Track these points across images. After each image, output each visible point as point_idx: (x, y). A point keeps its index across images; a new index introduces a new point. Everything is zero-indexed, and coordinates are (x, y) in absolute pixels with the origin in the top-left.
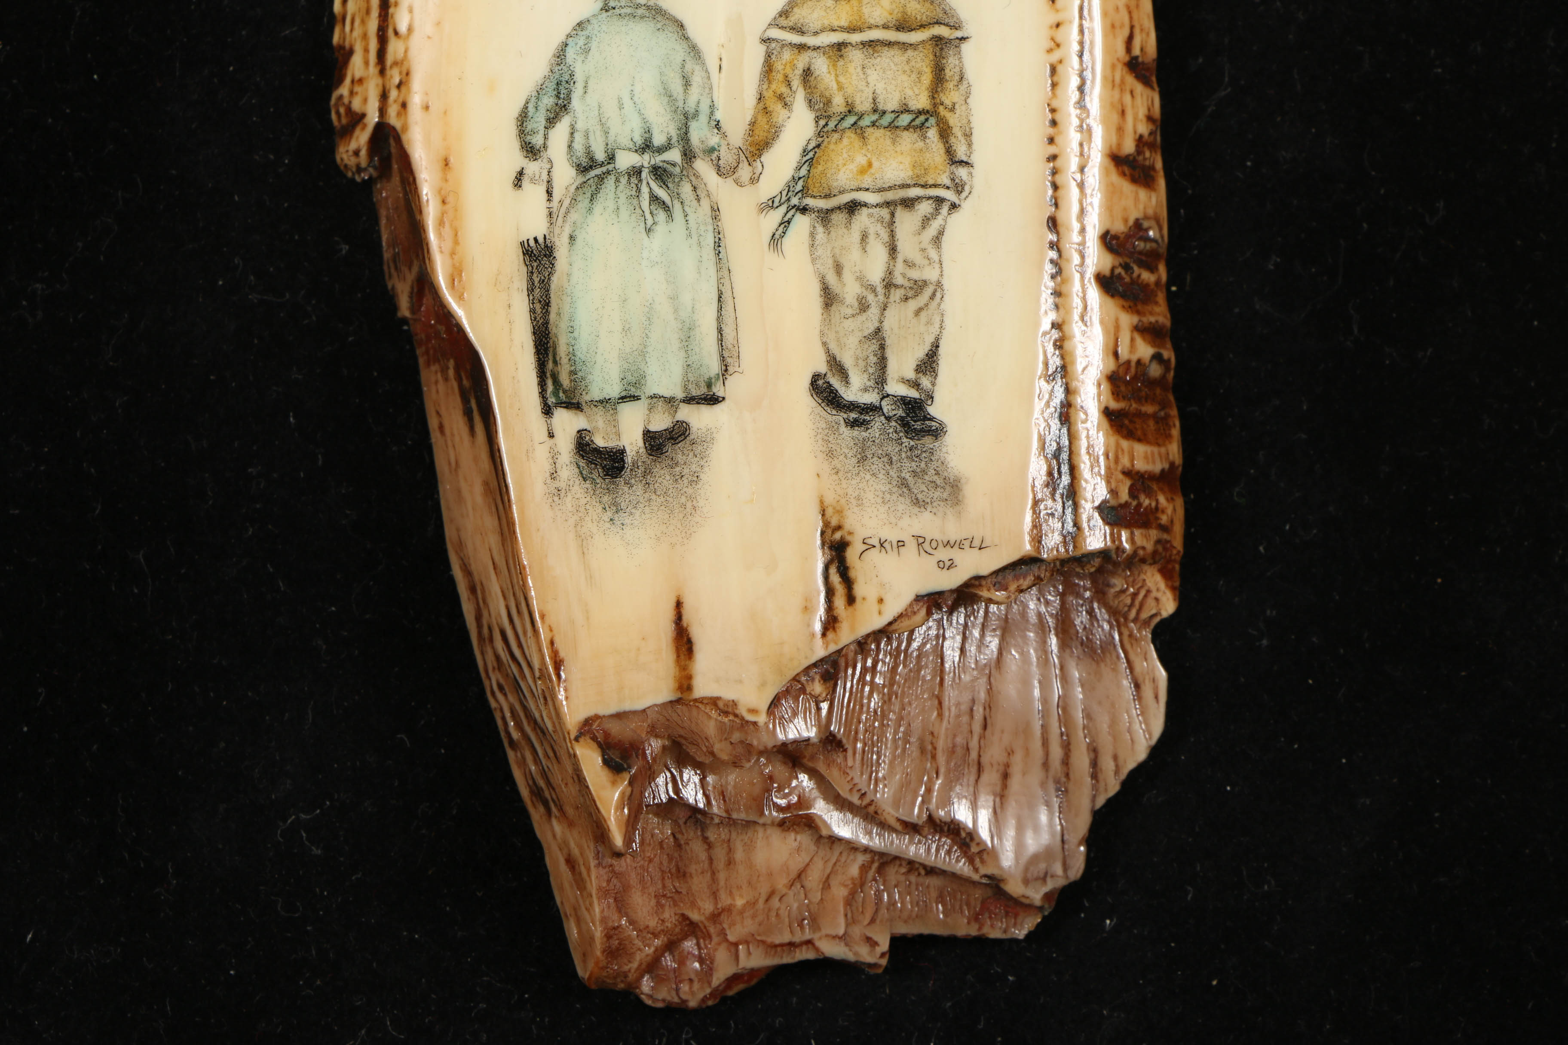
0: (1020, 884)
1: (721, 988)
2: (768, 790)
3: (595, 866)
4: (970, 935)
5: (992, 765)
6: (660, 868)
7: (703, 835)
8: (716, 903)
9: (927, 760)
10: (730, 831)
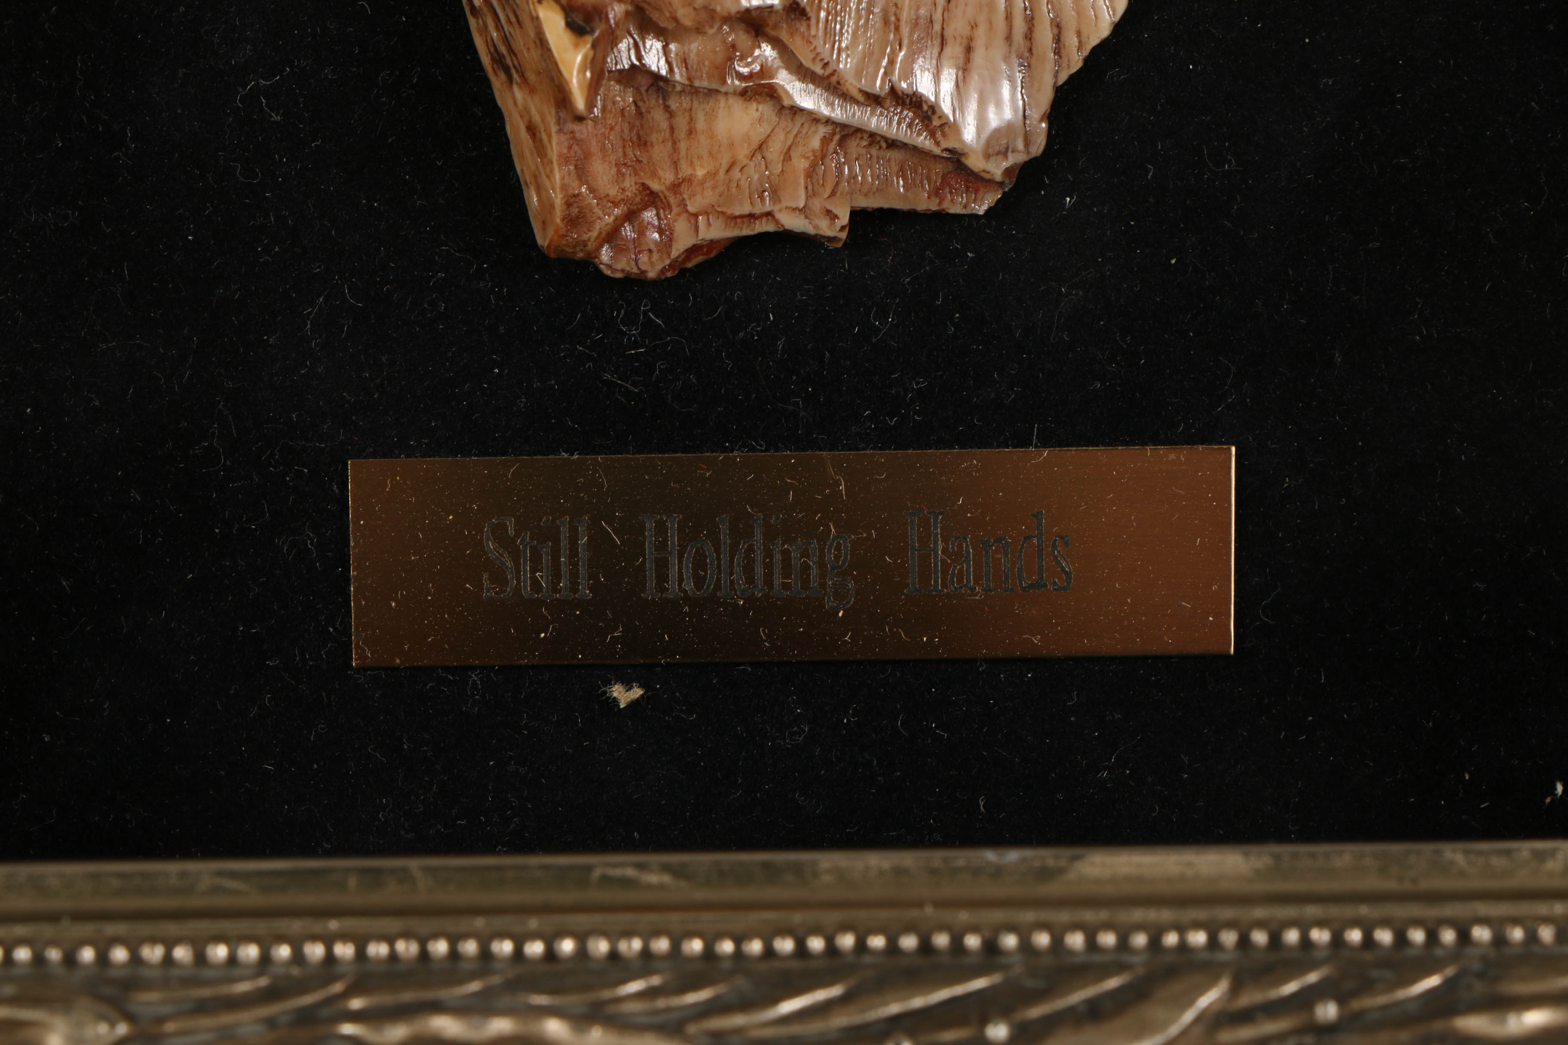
0: (981, 158)
1: (680, 259)
2: (730, 59)
3: (556, 132)
4: (930, 210)
5: (955, 37)
6: (621, 137)
7: (664, 103)
8: (677, 173)
9: (890, 31)
10: (692, 100)
